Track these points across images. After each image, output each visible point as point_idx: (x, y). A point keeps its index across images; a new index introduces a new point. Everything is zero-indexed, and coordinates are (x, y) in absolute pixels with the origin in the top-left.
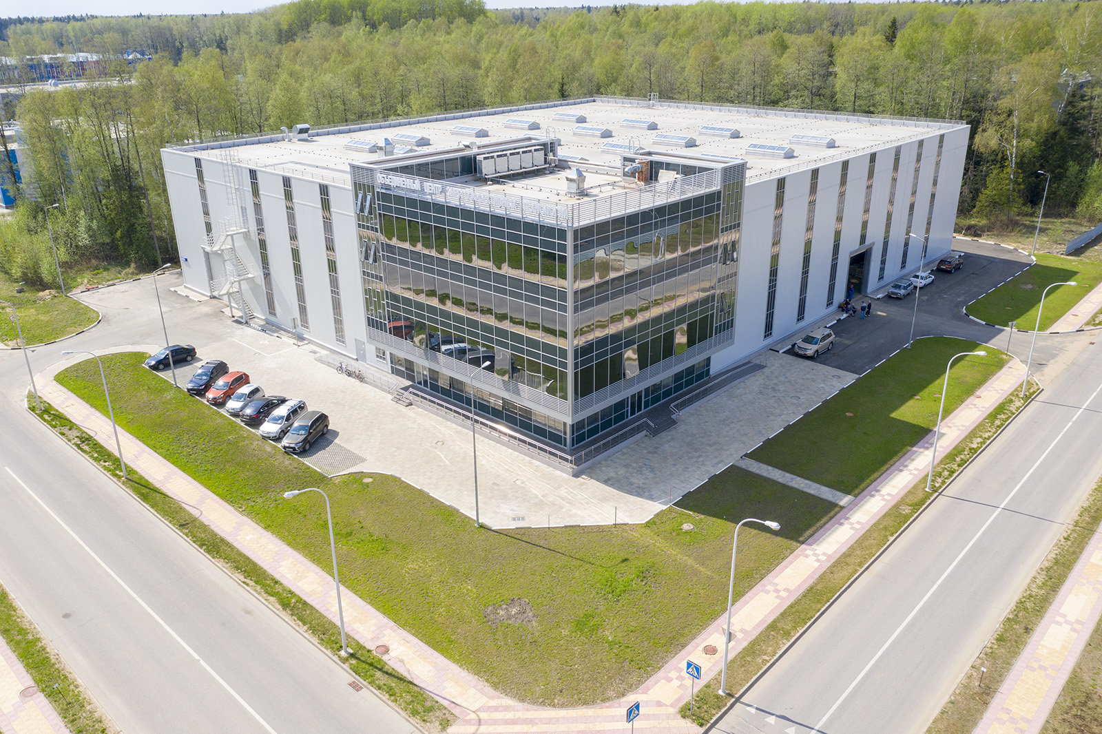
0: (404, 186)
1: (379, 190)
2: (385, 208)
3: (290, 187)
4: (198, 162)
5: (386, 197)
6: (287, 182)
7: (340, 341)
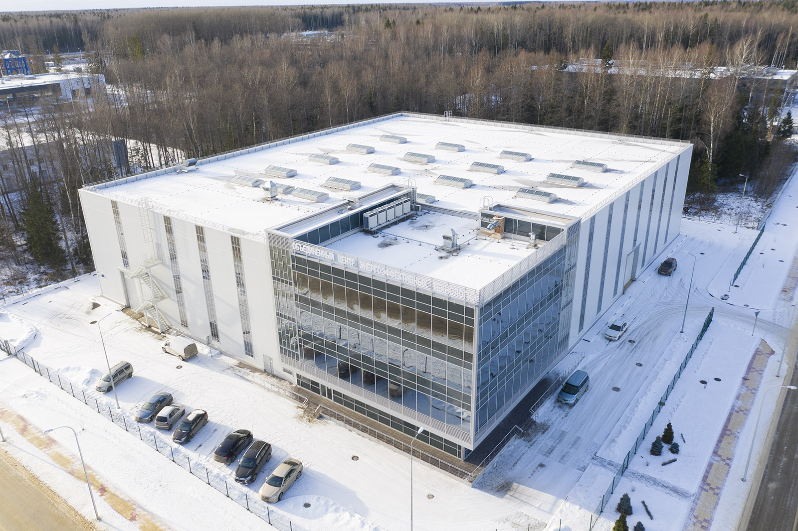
0: (318, 255)
1: (294, 254)
2: (299, 269)
3: (203, 235)
4: (114, 204)
5: (299, 260)
6: (200, 230)
7: (249, 355)
